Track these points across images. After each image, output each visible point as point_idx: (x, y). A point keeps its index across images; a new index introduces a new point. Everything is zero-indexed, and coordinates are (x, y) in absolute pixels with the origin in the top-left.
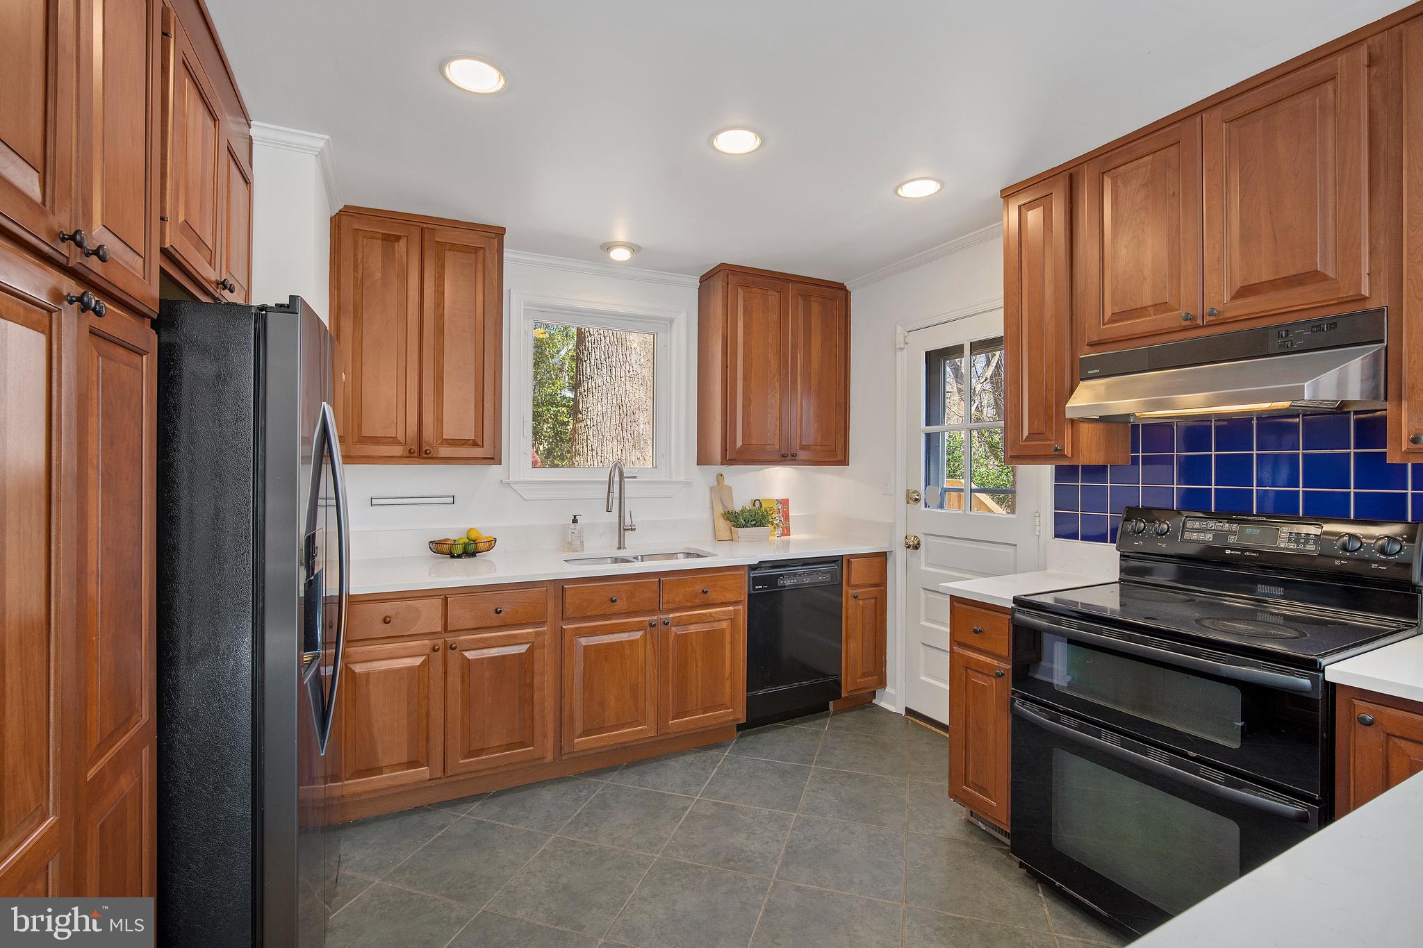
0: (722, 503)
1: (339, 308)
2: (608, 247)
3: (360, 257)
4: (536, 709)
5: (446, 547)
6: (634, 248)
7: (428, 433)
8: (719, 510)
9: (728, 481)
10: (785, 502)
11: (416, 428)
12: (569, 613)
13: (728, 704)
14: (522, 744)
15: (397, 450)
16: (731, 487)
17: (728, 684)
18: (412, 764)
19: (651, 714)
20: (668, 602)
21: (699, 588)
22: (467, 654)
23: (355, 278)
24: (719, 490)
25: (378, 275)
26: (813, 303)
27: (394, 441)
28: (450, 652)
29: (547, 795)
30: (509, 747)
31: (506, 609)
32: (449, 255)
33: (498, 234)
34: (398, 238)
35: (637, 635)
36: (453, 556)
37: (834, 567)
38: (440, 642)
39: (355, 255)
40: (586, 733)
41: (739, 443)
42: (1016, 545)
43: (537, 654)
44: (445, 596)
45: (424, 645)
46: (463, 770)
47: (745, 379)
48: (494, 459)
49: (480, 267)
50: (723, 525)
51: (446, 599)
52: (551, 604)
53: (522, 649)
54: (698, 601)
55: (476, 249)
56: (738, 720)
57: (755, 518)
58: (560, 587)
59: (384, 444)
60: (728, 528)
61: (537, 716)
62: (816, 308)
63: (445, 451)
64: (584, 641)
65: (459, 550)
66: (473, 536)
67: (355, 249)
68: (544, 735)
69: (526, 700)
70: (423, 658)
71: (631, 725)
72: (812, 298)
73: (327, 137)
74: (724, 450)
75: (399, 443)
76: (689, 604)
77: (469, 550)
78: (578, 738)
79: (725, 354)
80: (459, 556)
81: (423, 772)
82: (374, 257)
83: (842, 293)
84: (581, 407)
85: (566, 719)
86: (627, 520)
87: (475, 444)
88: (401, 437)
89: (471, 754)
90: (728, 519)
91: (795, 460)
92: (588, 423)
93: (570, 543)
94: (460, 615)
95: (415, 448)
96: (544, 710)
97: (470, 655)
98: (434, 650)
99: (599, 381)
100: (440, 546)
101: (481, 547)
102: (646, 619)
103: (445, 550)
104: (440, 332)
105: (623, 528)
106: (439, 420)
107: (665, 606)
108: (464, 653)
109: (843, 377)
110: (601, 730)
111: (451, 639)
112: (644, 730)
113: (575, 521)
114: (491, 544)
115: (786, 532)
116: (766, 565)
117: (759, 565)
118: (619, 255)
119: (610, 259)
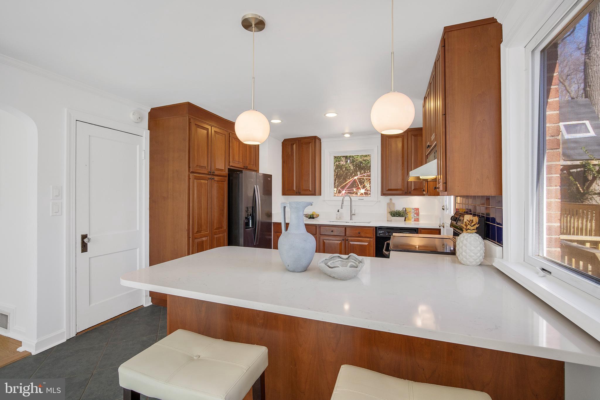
0: (391, 209)
1: (283, 162)
2: (344, 134)
5: (308, 216)
6: (351, 134)
8: (389, 211)
9: (393, 201)
10: (417, 209)
16: (394, 203)
21: (358, 231)
23: (286, 155)
24: (390, 205)
25: (290, 153)
27: (293, 190)
32: (304, 145)
33: (315, 138)
34: (294, 144)
35: (339, 242)
36: (309, 218)
39: (286, 150)
41: (387, 188)
48: (319, 194)
49: (311, 147)
50: (389, 215)
54: (357, 236)
55: (310, 143)
59: (291, 191)
63: (303, 192)
66: (314, 213)
67: (286, 148)
74: (382, 191)
76: (355, 236)
77: (313, 218)
79: (382, 160)
82: (289, 149)
86: (353, 212)
87: (310, 191)
88: (295, 189)
91: (411, 194)
93: (337, 217)
101: (315, 216)
104: (302, 164)
105: (352, 215)
106: (302, 185)
107: (347, 235)
113: (338, 211)
114: (318, 216)
115: (417, 220)
116: (384, 228)
117: (381, 227)
118: (347, 136)
119: (345, 137)
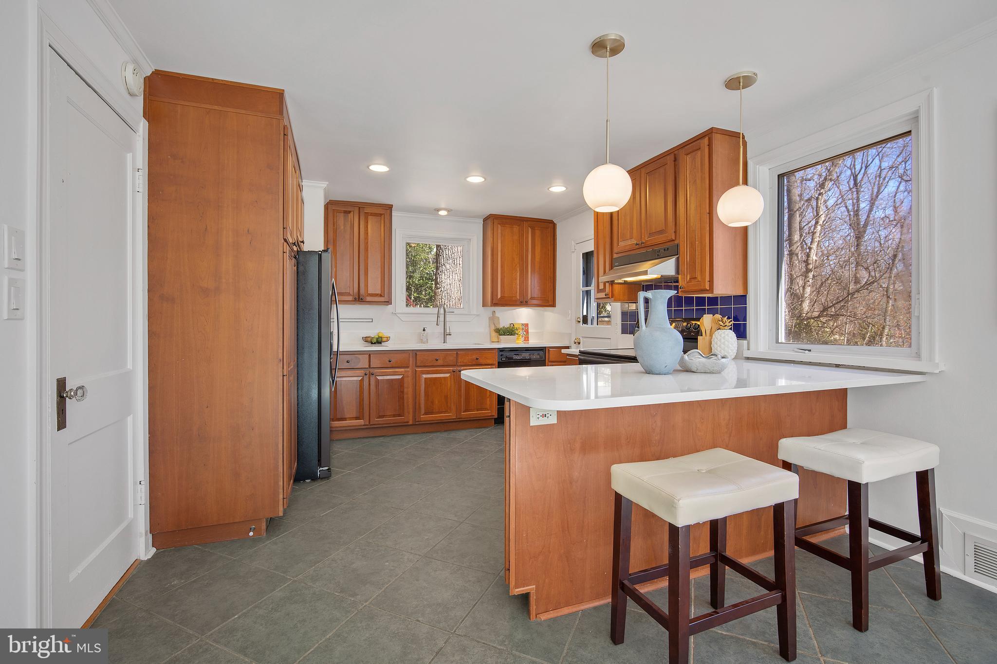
0: (494, 325)
1: (328, 241)
2: (438, 210)
3: (335, 220)
4: (405, 402)
5: (369, 339)
6: (449, 211)
7: (362, 291)
8: (493, 328)
9: (497, 315)
10: (527, 325)
11: (357, 290)
12: (418, 364)
13: (489, 408)
14: (399, 415)
15: (350, 298)
16: (499, 318)
17: (488, 399)
18: (357, 418)
19: (453, 408)
20: (461, 362)
21: (474, 357)
22: (378, 377)
23: (334, 229)
24: (493, 319)
25: (342, 227)
26: (536, 231)
27: (348, 294)
28: (371, 376)
29: (409, 437)
30: (394, 416)
31: (393, 361)
32: (370, 217)
33: (390, 207)
34: (350, 212)
35: (448, 375)
36: (372, 343)
37: (541, 353)
38: (368, 372)
39: (334, 220)
40: (426, 414)
41: (499, 296)
42: (610, 339)
43: (406, 380)
44: (369, 354)
45: (361, 373)
46: (377, 423)
47: (502, 267)
48: (388, 302)
49: (383, 222)
50: (494, 334)
51: (370, 355)
52: (411, 359)
53: (400, 377)
54: (474, 363)
55: (381, 215)
56: (493, 416)
57: (510, 331)
58: (415, 353)
59: (344, 295)
60: (496, 336)
61: (405, 405)
62: (538, 233)
63: (369, 299)
64: (424, 376)
65: (375, 340)
66: (380, 335)
67: (334, 217)
68: (409, 413)
69: (401, 398)
70: (362, 377)
71: (445, 412)
72: (536, 228)
73: (327, 183)
74: (492, 299)
75: (351, 295)
76: (470, 364)
77: (379, 341)
78: (423, 415)
79: (492, 255)
80: (375, 343)
81: (361, 422)
82: (341, 219)
83: (551, 225)
84: (438, 281)
85: (417, 407)
86: (448, 331)
87: (381, 296)
88: (351, 293)
89: (380, 417)
90: (496, 332)
91: (527, 304)
92: (442, 289)
93: (422, 340)
94: (375, 363)
95: (357, 297)
96: (408, 402)
97: (379, 378)
98: (366, 375)
99: (448, 266)
100: (367, 339)
101: (384, 339)
102: (451, 369)
103: (368, 340)
104: (366, 250)
105: (446, 334)
106: (366, 286)
107: (460, 364)
108: (377, 377)
109: (552, 265)
110: (432, 413)
111: (372, 371)
112: (451, 415)
113: (424, 330)
114: (388, 339)
115: (527, 339)
116: (507, 349)
117: (503, 349)
118: (443, 213)
119: (439, 215)
